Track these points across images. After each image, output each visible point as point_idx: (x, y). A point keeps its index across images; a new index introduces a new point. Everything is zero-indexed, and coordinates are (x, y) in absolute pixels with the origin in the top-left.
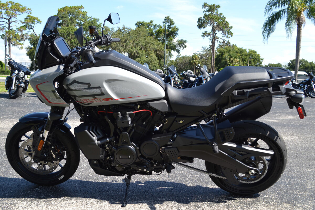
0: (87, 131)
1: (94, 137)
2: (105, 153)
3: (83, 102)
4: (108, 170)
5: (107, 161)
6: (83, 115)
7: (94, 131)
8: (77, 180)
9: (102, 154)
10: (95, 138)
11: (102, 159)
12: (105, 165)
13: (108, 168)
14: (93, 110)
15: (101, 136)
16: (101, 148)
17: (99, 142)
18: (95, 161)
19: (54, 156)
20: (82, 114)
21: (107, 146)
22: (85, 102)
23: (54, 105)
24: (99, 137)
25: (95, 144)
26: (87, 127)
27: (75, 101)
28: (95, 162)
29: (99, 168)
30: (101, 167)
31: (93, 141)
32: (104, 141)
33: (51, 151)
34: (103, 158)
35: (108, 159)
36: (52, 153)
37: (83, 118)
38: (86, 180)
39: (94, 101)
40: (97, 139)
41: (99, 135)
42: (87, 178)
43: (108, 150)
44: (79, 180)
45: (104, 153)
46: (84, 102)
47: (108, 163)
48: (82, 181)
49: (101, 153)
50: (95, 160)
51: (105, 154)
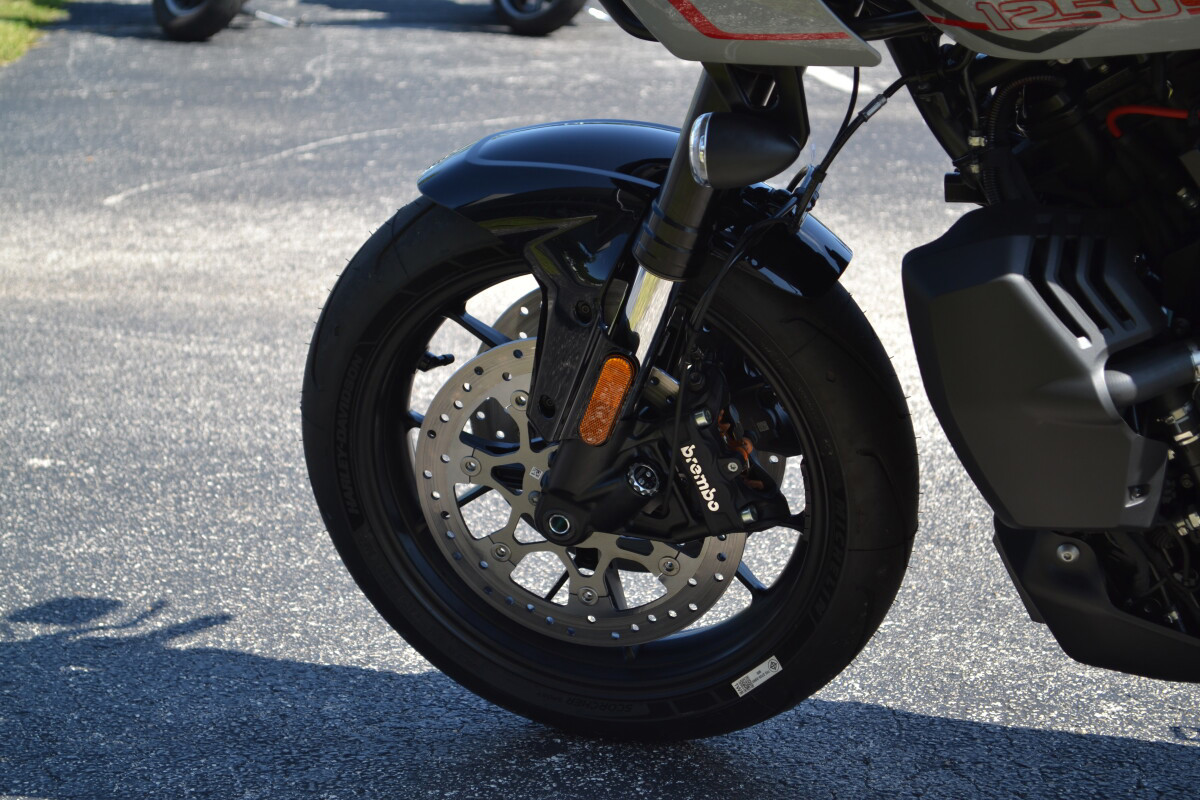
0: (1018, 279)
1: (1079, 332)
2: (1167, 477)
3: (997, 27)
4: (1174, 625)
5: (1175, 552)
6: (975, 141)
7: (1081, 279)
8: (869, 707)
9: (1143, 489)
10: (1088, 346)
11: (1132, 533)
12: (1153, 581)
13: (1175, 615)
14: (1059, 101)
15: (1141, 328)
16: (1135, 437)
17: (1124, 380)
18: (1068, 545)
19: (707, 492)
20: (966, 136)
21: (1179, 415)
22: (1022, 21)
23: (730, 53)
24: (1123, 335)
25: (1090, 395)
26: (1021, 247)
27: (919, 17)
28: (1069, 554)
29: (1098, 607)
30: (1118, 601)
31: (1075, 369)
32: (1162, 372)
33: (687, 452)
34: (1148, 523)
35: (1183, 532)
36: (696, 470)
37: (975, 169)
38: (943, 708)
39: (1100, 9)
40: (1110, 349)
41: (1123, 316)
42: (944, 691)
43: (1190, 455)
44: (880, 708)
45: (1158, 479)
46: (1011, 27)
47: (1178, 568)
48: (908, 716)
49: (1134, 477)
50: (1072, 536)
51: (1165, 487)
